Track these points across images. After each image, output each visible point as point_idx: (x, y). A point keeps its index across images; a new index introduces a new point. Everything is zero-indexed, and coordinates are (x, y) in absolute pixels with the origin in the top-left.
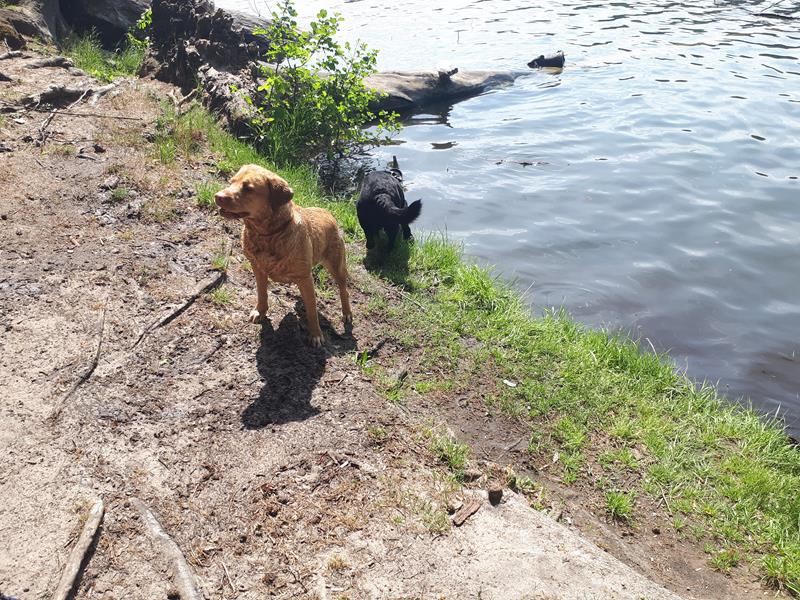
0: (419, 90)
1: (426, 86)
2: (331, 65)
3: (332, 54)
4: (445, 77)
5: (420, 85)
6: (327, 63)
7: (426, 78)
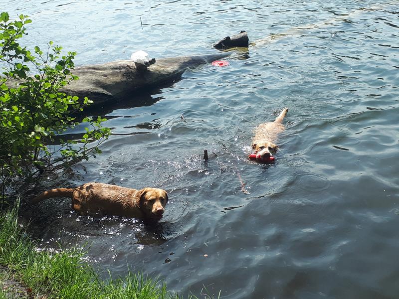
0: (117, 83)
1: (124, 79)
2: (21, 72)
3: (20, 61)
4: (142, 68)
5: (118, 79)
6: (16, 72)
7: (123, 70)
